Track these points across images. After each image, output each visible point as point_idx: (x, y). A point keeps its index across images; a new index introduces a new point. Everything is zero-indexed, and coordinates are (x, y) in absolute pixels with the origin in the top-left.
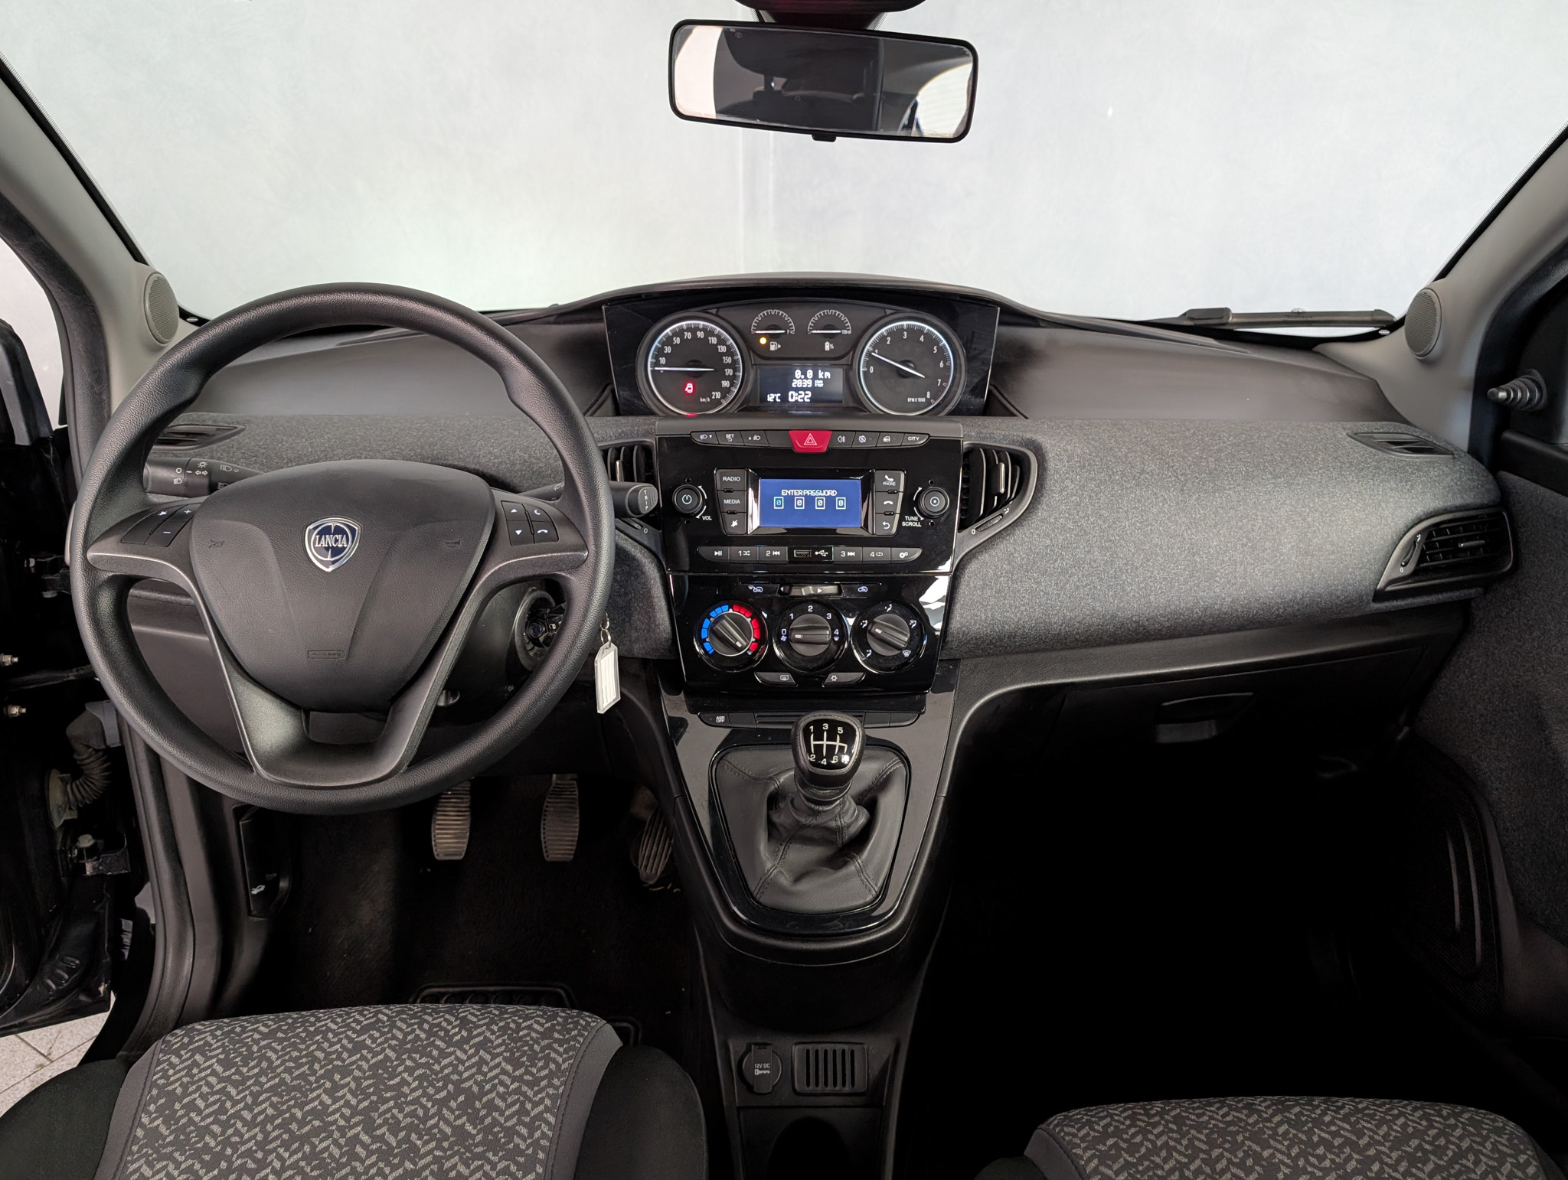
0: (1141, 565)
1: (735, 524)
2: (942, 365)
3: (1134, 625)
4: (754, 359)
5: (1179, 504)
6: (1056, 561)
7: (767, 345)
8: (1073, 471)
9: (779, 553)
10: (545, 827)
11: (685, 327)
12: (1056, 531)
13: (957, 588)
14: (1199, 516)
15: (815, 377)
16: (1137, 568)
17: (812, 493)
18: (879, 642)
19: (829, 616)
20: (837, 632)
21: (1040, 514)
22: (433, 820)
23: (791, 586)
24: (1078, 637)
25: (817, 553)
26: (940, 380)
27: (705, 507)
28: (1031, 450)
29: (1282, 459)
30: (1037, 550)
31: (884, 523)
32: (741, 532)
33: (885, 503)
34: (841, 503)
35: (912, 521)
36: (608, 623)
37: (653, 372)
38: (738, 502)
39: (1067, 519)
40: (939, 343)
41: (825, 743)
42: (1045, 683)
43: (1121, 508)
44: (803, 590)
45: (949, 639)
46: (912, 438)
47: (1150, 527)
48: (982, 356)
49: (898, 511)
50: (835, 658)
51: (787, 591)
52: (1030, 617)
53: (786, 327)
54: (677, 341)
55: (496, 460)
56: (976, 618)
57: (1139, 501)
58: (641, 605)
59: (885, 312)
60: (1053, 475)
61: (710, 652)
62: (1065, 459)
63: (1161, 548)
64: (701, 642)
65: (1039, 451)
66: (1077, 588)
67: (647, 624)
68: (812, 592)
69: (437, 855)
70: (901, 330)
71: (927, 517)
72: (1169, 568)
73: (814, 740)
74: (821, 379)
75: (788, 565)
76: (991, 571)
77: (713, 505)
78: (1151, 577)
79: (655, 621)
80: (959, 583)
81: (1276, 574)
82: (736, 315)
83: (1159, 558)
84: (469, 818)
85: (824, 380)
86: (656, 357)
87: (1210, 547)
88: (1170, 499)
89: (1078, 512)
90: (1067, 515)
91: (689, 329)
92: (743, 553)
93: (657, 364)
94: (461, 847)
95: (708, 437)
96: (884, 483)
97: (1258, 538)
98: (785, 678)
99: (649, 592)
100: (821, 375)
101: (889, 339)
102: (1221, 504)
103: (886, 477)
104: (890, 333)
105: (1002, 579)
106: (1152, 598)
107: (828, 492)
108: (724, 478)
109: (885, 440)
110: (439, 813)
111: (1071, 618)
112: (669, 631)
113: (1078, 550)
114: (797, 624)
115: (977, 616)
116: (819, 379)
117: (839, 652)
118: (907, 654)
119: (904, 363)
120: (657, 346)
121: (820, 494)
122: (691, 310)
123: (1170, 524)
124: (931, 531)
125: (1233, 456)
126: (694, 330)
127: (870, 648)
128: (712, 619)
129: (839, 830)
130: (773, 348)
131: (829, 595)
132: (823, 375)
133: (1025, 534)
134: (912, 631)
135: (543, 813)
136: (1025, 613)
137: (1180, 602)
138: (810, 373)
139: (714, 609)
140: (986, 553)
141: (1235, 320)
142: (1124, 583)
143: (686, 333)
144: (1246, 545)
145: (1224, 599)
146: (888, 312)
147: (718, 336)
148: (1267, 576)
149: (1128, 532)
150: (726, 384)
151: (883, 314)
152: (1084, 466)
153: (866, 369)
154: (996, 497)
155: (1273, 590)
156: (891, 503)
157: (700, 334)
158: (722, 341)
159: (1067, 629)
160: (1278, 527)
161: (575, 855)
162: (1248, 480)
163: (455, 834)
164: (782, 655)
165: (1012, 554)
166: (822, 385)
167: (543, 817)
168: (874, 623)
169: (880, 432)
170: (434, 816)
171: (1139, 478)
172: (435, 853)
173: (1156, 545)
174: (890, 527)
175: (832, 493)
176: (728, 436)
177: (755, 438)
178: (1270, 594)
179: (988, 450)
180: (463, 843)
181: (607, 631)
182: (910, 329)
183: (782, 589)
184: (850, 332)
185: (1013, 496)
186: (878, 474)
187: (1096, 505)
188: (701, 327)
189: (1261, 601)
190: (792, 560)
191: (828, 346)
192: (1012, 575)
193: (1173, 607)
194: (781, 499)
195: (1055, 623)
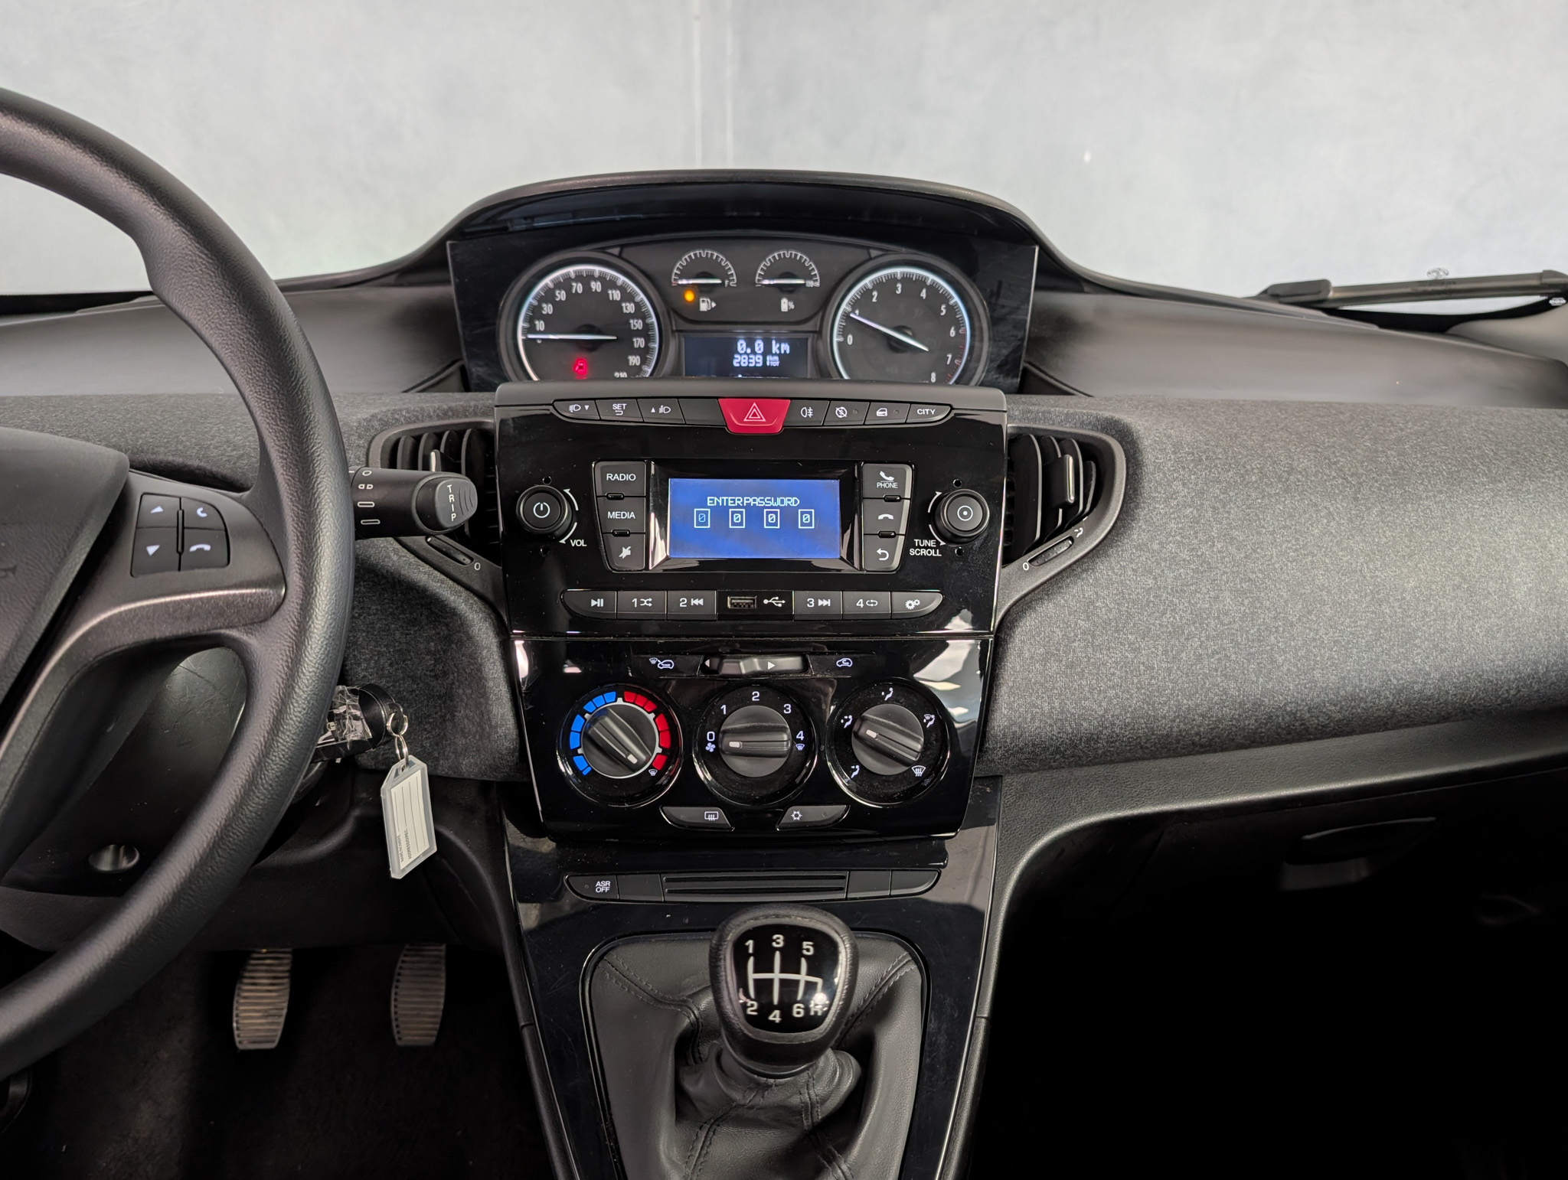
0: (1299, 619)
1: (626, 552)
2: (953, 333)
3: (1287, 718)
4: (677, 323)
5: (1352, 522)
6: (1164, 613)
7: (696, 304)
8: (1184, 468)
9: (701, 602)
10: (398, 997)
11: (573, 276)
12: (1163, 564)
13: (1002, 659)
14: (1384, 540)
15: (767, 351)
16: (1292, 625)
17: (758, 502)
18: (873, 753)
19: (788, 709)
20: (801, 736)
21: (1135, 536)
22: (237, 992)
23: (722, 657)
24: (1197, 739)
25: (766, 602)
26: (950, 356)
27: (576, 524)
28: (1112, 436)
29: (1495, 454)
30: (1133, 596)
31: (880, 551)
32: (636, 567)
33: (881, 517)
34: (807, 519)
35: (927, 548)
36: (406, 725)
37: (526, 342)
38: (633, 515)
39: (1179, 544)
40: (948, 300)
41: (777, 976)
42: (1136, 812)
43: (1263, 527)
44: (742, 664)
45: (989, 745)
46: (925, 411)
47: (1310, 558)
48: (1013, 316)
49: (903, 530)
50: (798, 781)
51: (715, 666)
52: (1124, 708)
53: (724, 275)
54: (561, 295)
55: (234, 453)
56: (1035, 710)
57: (1291, 516)
58: (469, 691)
59: (869, 254)
60: (1152, 474)
61: (585, 773)
62: (1169, 448)
63: (1329, 592)
64: (570, 755)
65: (1125, 436)
66: (1199, 658)
67: (479, 725)
68: (758, 668)
69: (240, 1042)
70: (892, 281)
71: (952, 538)
72: (1342, 624)
73: (756, 971)
74: (776, 354)
75: (718, 622)
76: (1057, 631)
77: (589, 520)
78: (1315, 640)
79: (489, 719)
80: (1004, 652)
81: (1507, 634)
82: (648, 256)
83: (1327, 608)
84: (287, 986)
85: (780, 355)
86: (530, 320)
87: (1405, 590)
88: (1338, 513)
89: (1196, 533)
90: (1178, 538)
91: (579, 278)
92: (639, 602)
93: (532, 329)
94: (274, 1030)
95: (583, 408)
96: (879, 484)
97: (1477, 576)
98: (712, 816)
99: (479, 670)
100: (775, 349)
101: (875, 294)
102: (1417, 521)
103: (882, 474)
104: (878, 285)
105: (1076, 644)
106: (1317, 674)
107: (786, 500)
108: (609, 476)
109: (879, 413)
110: (246, 981)
111: (1189, 709)
112: (514, 736)
113: (1198, 595)
114: (733, 724)
115: (1037, 707)
116: (773, 355)
117: (804, 771)
118: (919, 771)
119: (900, 329)
120: (531, 304)
121: (772, 503)
122: (581, 248)
123: (1341, 553)
124: (957, 565)
125: (1423, 449)
126: (585, 279)
127: (857, 762)
128: (587, 716)
129: (809, 1108)
130: (704, 307)
131: (787, 672)
132: (779, 348)
133: (1113, 569)
134: (927, 732)
135: (396, 977)
136: (1115, 702)
137: (1360, 680)
138: (759, 345)
139: (591, 699)
140: (1049, 600)
141: (1338, 295)
142: (1272, 649)
143: (574, 284)
144: (1459, 587)
145: (1428, 674)
146: (874, 253)
147: (622, 289)
148: (1494, 638)
149: (1277, 566)
150: (634, 360)
151: (865, 257)
152: (1201, 460)
153: (841, 339)
154: (1061, 511)
155: (1502, 660)
156: (891, 517)
157: (596, 286)
158: (628, 297)
159: (1182, 726)
160: (1506, 559)
161: (439, 1037)
162: (1453, 484)
163: (266, 1011)
164: (709, 777)
165: (1092, 603)
166: (777, 364)
167: (395, 984)
168: (864, 720)
169: (870, 401)
170: (238, 986)
171: (1287, 480)
172: (237, 1039)
173: (1322, 588)
174: (888, 556)
175: (792, 501)
176: (617, 407)
177: (662, 410)
178: (1499, 666)
179: (1043, 438)
180: (278, 1024)
181: (402, 739)
182: (906, 280)
183: (708, 663)
184: (818, 284)
185: (1088, 509)
186: (868, 469)
187: (1225, 522)
188: (597, 275)
189: (1485, 677)
190: (724, 613)
191: (785, 305)
192: (1093, 637)
193: (1349, 689)
194: (706, 513)
195: (1164, 717)
